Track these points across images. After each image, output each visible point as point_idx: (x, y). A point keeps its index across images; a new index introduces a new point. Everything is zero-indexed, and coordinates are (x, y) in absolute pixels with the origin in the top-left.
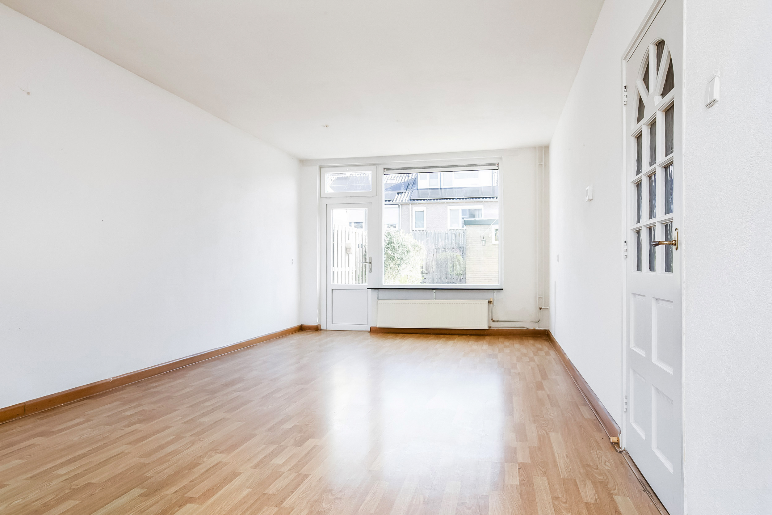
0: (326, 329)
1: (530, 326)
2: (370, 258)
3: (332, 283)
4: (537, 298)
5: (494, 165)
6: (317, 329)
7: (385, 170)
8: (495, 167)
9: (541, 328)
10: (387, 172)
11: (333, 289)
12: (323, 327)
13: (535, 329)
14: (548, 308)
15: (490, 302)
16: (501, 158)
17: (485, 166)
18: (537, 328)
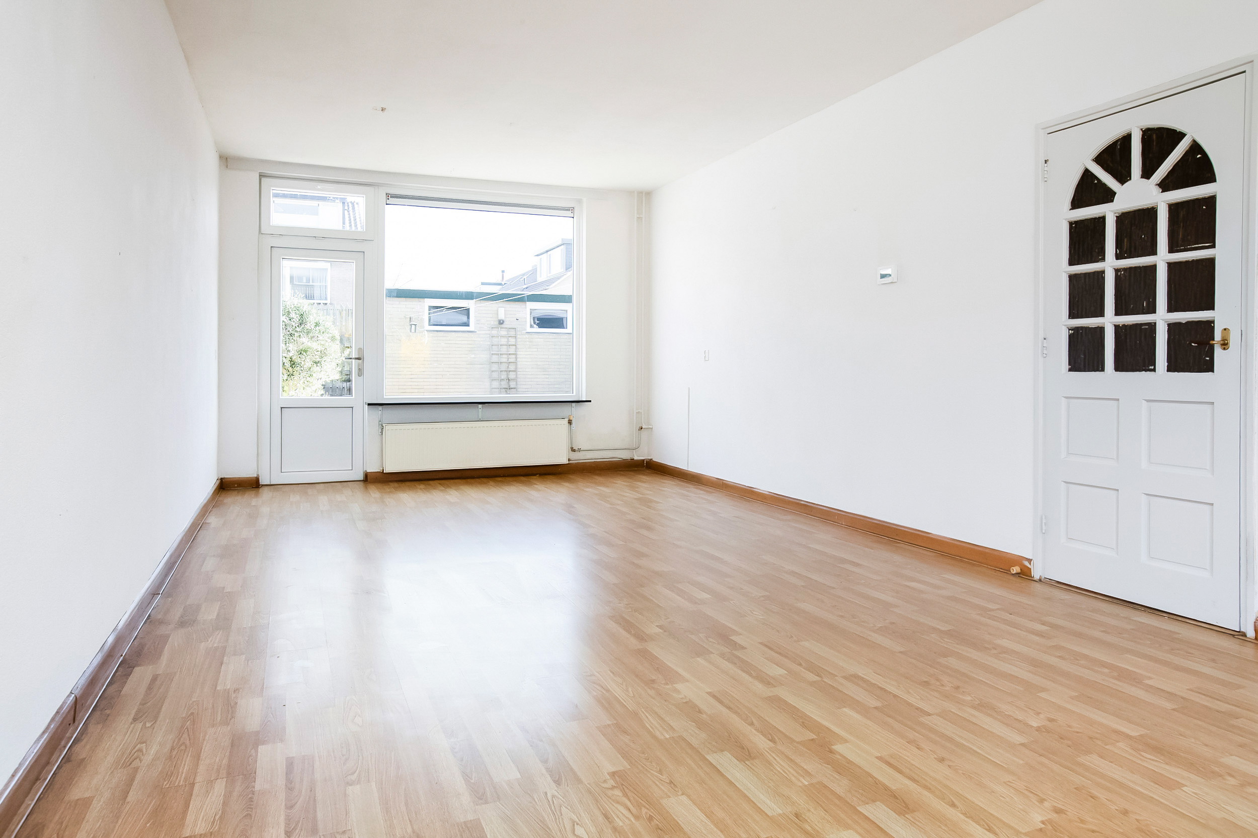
0: (269, 483)
1: (625, 455)
2: (360, 350)
3: (281, 397)
4: (635, 413)
5: (567, 209)
6: (253, 485)
7: (388, 196)
8: (569, 213)
9: (642, 457)
10: (391, 200)
11: (282, 408)
12: (263, 481)
13: (633, 459)
14: (650, 427)
15: (570, 422)
16: (580, 201)
17: (550, 209)
18: (636, 458)
